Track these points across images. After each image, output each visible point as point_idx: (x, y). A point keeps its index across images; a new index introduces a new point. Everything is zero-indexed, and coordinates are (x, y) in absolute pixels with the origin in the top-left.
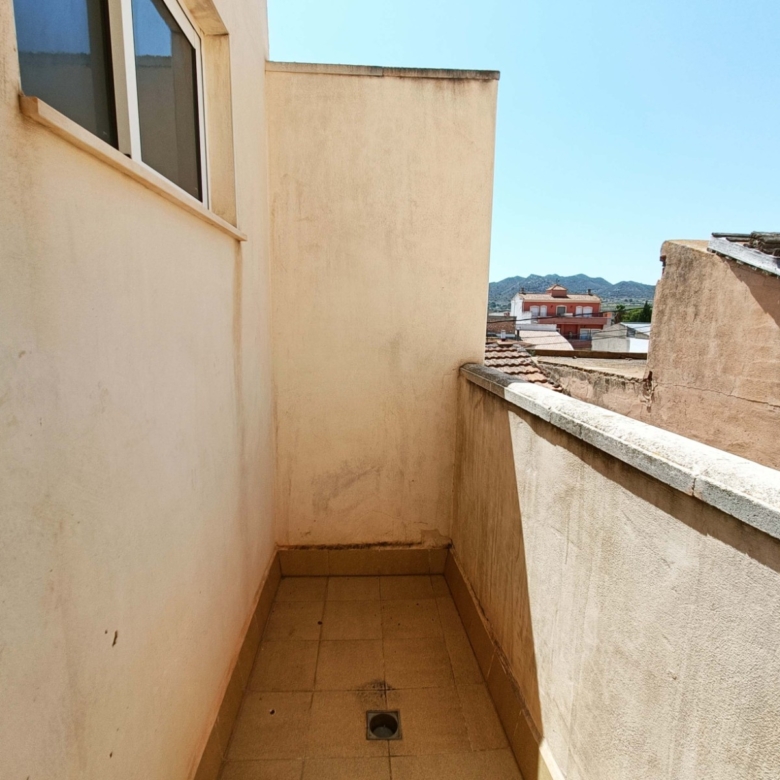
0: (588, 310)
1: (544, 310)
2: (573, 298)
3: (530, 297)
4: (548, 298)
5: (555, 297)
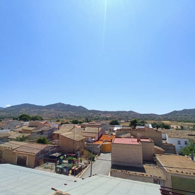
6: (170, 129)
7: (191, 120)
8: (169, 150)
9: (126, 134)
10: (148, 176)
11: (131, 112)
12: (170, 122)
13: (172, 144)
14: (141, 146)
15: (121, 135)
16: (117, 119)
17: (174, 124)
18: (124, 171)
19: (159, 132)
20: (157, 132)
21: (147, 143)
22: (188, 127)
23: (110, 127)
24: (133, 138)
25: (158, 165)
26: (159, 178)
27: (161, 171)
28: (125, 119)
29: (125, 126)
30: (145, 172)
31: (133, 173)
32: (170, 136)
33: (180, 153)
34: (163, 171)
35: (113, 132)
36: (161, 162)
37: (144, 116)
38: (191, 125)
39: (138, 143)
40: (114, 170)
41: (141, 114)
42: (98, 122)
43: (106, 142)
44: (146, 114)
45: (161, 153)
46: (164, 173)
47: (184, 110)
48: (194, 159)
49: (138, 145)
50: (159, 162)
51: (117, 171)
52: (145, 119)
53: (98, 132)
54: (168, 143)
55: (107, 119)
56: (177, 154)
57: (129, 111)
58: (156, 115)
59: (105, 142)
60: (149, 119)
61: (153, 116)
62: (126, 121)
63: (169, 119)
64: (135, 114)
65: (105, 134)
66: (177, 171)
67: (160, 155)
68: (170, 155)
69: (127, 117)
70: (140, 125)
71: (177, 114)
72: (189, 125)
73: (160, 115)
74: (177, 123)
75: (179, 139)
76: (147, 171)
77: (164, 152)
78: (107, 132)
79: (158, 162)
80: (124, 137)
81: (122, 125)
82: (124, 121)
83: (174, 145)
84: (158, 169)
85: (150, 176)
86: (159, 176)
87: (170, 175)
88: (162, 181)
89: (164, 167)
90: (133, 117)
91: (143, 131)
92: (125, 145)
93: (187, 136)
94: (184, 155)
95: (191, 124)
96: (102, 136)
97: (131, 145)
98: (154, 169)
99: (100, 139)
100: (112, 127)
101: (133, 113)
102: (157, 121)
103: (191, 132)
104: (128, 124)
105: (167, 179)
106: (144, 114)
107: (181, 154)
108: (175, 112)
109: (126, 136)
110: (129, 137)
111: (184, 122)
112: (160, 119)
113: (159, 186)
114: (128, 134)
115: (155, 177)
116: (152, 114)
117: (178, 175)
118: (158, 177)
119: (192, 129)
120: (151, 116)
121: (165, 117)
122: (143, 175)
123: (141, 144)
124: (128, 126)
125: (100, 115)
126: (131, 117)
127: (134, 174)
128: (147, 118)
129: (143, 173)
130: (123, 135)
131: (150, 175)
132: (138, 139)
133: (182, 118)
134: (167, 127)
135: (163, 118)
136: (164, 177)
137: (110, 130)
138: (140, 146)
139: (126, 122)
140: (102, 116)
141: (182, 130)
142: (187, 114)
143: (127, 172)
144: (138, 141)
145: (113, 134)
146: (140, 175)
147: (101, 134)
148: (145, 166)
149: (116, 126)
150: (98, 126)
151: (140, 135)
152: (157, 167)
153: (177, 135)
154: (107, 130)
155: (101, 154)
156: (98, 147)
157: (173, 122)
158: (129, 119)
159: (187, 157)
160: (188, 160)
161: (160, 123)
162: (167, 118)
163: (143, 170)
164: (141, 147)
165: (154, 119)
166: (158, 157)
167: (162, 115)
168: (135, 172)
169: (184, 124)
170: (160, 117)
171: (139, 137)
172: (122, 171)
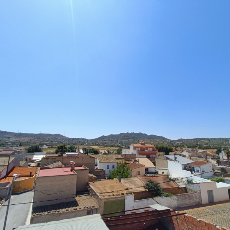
0: (151, 149)
1: (139, 149)
2: (147, 145)
3: (135, 145)
4: (140, 145)
5: (142, 145)
6: (98, 154)
7: (115, 144)
8: (100, 176)
9: (54, 164)
10: (82, 209)
11: (58, 135)
12: (98, 147)
13: (103, 169)
14: (76, 175)
15: (47, 164)
16: (37, 144)
17: (102, 149)
18: (52, 212)
19: (92, 158)
20: (90, 158)
21: (81, 171)
22: (113, 152)
23: (27, 155)
24: (64, 167)
25: (90, 194)
26: (93, 208)
27: (94, 199)
28: (48, 144)
29: (49, 154)
30: (77, 205)
31: (64, 211)
32: (101, 161)
33: (108, 177)
34: (97, 199)
35: (31, 163)
36: (94, 190)
37: (72, 141)
38: (115, 150)
39: (72, 173)
40: (37, 215)
41: (70, 138)
42: (8, 149)
43: (21, 177)
44: (76, 139)
45: (93, 180)
46: (98, 201)
47: (111, 135)
48: (121, 180)
49: (72, 175)
50: (93, 190)
51: (42, 214)
52: (74, 144)
53: (7, 164)
54: (98, 169)
55: (21, 145)
56: (107, 179)
57: (55, 135)
58: (85, 139)
59: (18, 178)
60: (77, 144)
61: (82, 140)
62: (51, 146)
63: (97, 144)
64: (63, 138)
65: (20, 167)
66: (109, 196)
67: (93, 183)
68: (101, 180)
69: (52, 141)
70: (69, 151)
71: (104, 139)
72: (113, 149)
73: (89, 140)
74: (104, 148)
75: (108, 164)
76: (80, 203)
77: (96, 179)
78: (22, 163)
79: (91, 190)
80: (53, 167)
81: (45, 152)
82: (47, 147)
83: (105, 170)
84: (91, 198)
85: (83, 209)
86: (93, 205)
87: (103, 201)
88: (95, 210)
89: (98, 195)
90: (60, 141)
91: (75, 158)
92: (56, 177)
93: (115, 160)
94: (112, 179)
95: (115, 148)
96: (14, 169)
97: (64, 176)
98: (87, 200)
99: (10, 174)
100: (29, 156)
101: (60, 137)
102: (86, 146)
103: (117, 156)
104: (53, 151)
105: (100, 207)
106: (74, 138)
107: (110, 178)
108: (104, 137)
109: (55, 166)
110: (59, 166)
111: (110, 147)
112: (89, 144)
113: (99, 215)
114: (57, 163)
115: (88, 208)
116: (82, 138)
117: (110, 199)
118: (91, 207)
119: (116, 153)
120: (81, 140)
121: (94, 142)
122: (76, 209)
123: (76, 173)
124: (53, 153)
125: (9, 138)
126: (56, 142)
127: (66, 211)
128: (75, 143)
129: (76, 208)
130: (50, 165)
131: (84, 207)
132: (71, 168)
133: (108, 143)
134: (96, 152)
135: (92, 143)
136: (97, 205)
137: (26, 160)
138: (74, 175)
139: (49, 148)
140: (13, 139)
141: (109, 154)
142: (112, 139)
143: (55, 212)
144: (71, 171)
145: (31, 165)
146: (72, 210)
147: (12, 167)
148: (77, 199)
149: (36, 153)
150: (9, 155)
151: (73, 162)
152: (90, 196)
153: (107, 159)
154: (22, 160)
155: (11, 197)
156: (7, 187)
157: (101, 147)
158: (54, 144)
159: (116, 180)
160: (117, 182)
161: (90, 149)
162: (96, 143)
163: (75, 204)
164: (75, 177)
165: (83, 145)
166: (92, 185)
167: (92, 140)
168: (66, 209)
169: (109, 149)
170: (90, 142)
171: (73, 165)
172: (49, 213)
